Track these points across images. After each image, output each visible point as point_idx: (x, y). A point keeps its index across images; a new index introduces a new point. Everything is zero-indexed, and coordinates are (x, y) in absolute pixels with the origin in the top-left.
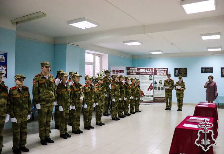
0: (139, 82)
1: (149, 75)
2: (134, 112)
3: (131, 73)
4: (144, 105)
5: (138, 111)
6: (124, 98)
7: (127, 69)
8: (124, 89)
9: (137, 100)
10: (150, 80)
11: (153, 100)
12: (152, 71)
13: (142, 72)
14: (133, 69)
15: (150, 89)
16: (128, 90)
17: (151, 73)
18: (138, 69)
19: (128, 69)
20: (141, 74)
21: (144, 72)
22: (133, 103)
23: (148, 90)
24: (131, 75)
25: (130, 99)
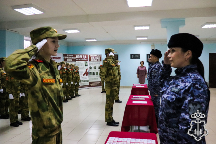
0: (78, 68)
1: (84, 62)
2: (74, 96)
3: (68, 60)
4: (81, 89)
5: (77, 95)
6: (66, 83)
7: (64, 56)
9: (76, 85)
10: (85, 66)
11: (89, 85)
12: (87, 57)
13: (78, 59)
14: (70, 55)
15: (85, 75)
16: (69, 76)
17: (86, 60)
18: (75, 56)
19: (65, 55)
20: (77, 61)
21: (80, 59)
22: (73, 88)
23: (84, 76)
24: (68, 61)
25: (71, 84)
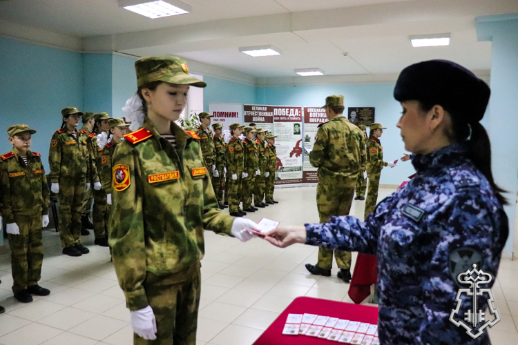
0: (273, 139)
1: (292, 123)
2: (263, 204)
3: (254, 119)
4: (282, 188)
5: (271, 201)
6: (241, 174)
7: (245, 110)
8: (242, 154)
9: (268, 178)
10: (295, 134)
11: (301, 177)
12: (301, 113)
13: (278, 116)
14: (259, 109)
15: (295, 154)
16: (251, 156)
17: (296, 119)
18: (270, 109)
19: (247, 108)
20: (276, 121)
21: (282, 116)
22: (261, 185)
23: (291, 156)
25: (255, 175)
